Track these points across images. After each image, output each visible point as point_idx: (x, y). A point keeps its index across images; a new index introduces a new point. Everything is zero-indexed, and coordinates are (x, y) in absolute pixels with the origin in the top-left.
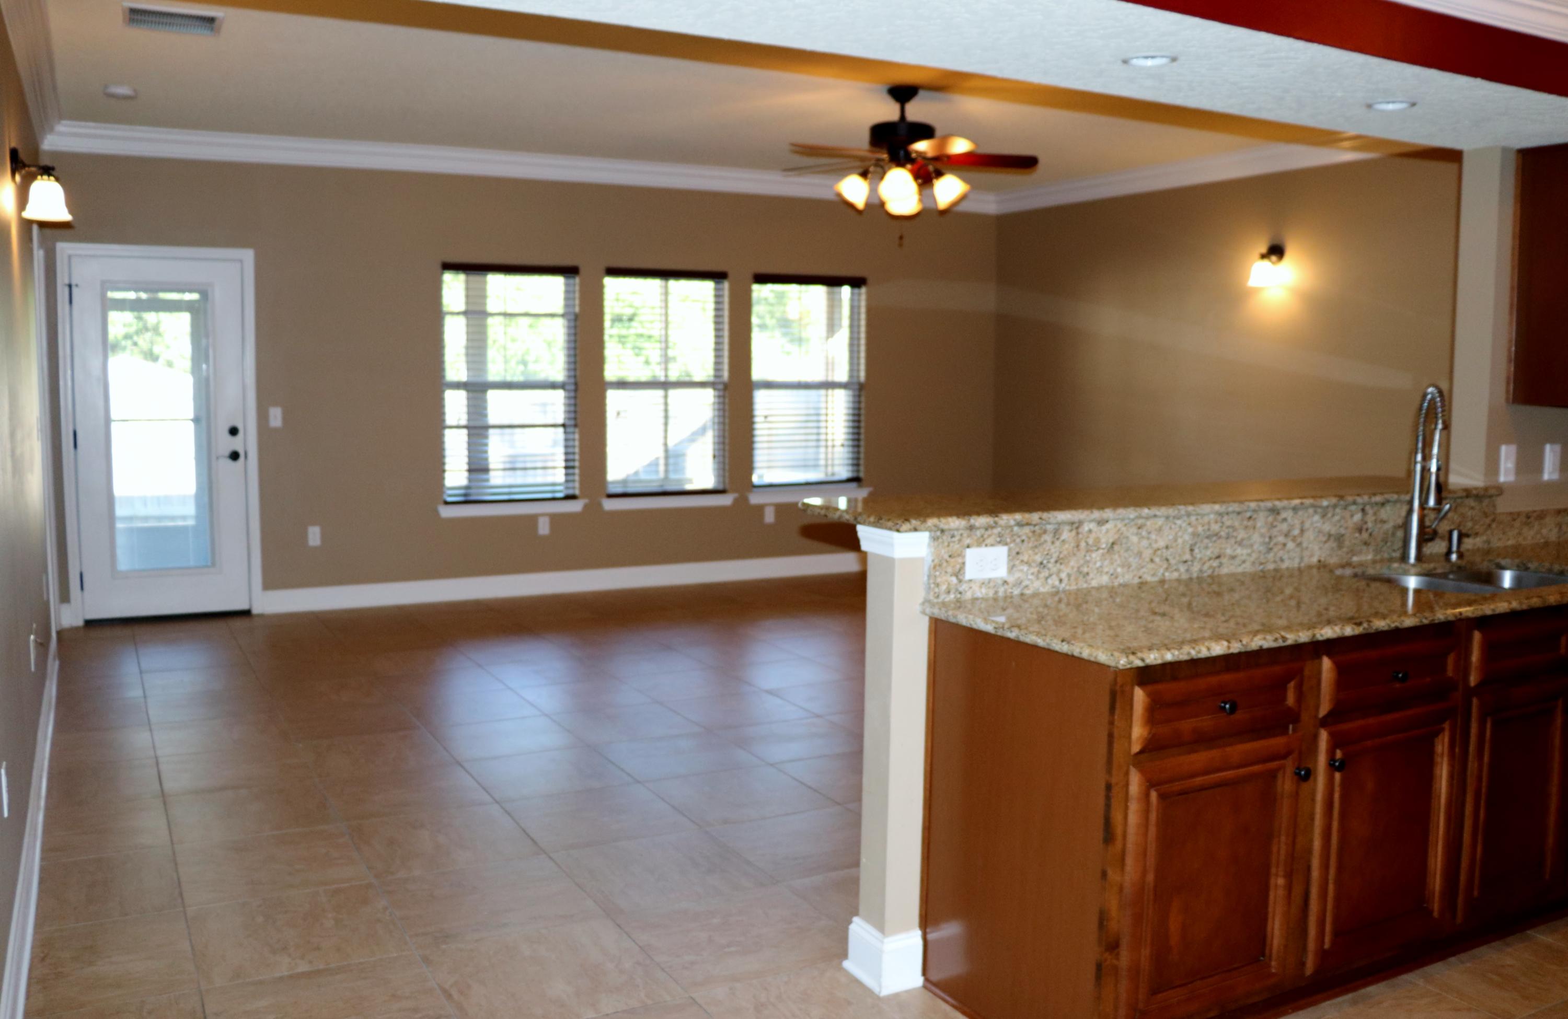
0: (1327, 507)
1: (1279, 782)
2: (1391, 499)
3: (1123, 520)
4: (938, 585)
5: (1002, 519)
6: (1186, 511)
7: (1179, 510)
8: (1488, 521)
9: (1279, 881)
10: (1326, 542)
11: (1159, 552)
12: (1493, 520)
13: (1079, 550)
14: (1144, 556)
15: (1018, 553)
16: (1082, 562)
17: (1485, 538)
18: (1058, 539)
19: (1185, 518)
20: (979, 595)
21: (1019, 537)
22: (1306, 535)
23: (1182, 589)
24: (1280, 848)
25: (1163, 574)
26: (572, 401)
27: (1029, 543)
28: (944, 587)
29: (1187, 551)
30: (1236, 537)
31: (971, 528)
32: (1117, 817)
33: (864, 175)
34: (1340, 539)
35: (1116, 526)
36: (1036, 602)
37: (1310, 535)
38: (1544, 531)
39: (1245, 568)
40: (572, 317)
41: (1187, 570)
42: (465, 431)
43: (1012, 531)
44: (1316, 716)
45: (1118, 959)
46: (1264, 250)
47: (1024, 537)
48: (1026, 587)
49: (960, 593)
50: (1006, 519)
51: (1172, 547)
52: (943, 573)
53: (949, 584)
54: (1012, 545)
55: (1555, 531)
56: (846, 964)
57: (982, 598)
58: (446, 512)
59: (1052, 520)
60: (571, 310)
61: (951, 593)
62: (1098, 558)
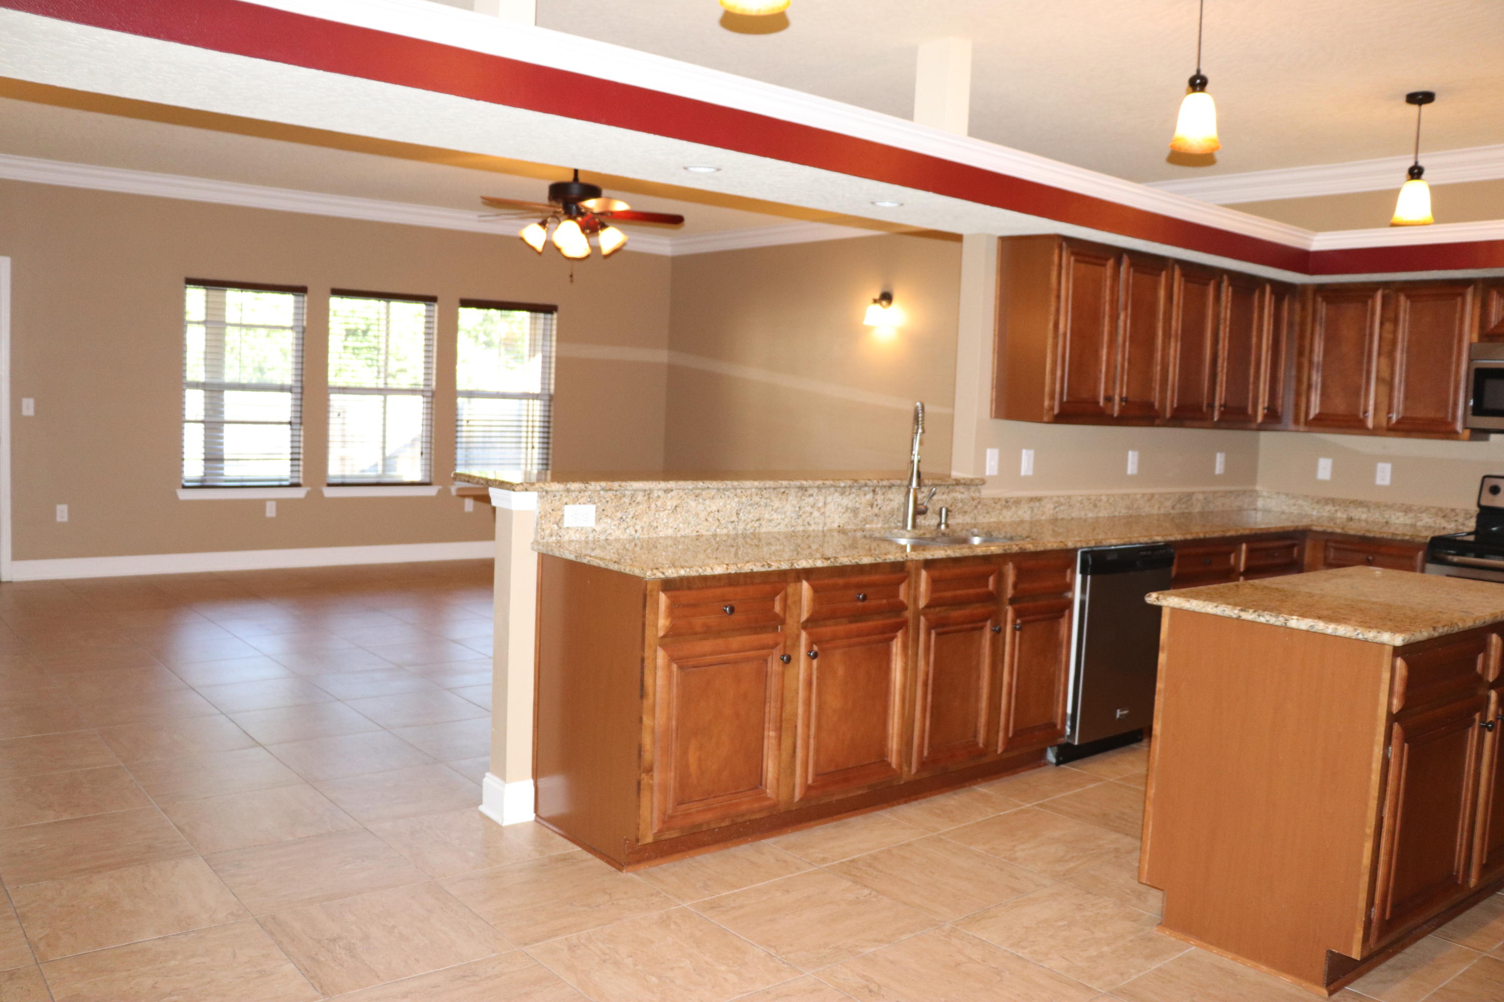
0: (845, 487)
1: (769, 665)
2: (895, 484)
3: (684, 490)
4: (543, 530)
5: (591, 485)
6: (732, 486)
7: (726, 484)
8: (975, 503)
9: (770, 734)
10: (844, 513)
11: (712, 514)
12: (979, 503)
13: (650, 510)
14: (700, 516)
15: (603, 510)
16: (652, 518)
17: (972, 515)
18: (634, 501)
19: (733, 490)
20: (574, 538)
21: (605, 498)
22: (828, 507)
23: (730, 541)
24: (771, 710)
25: (715, 530)
26: (299, 402)
27: (612, 503)
28: (548, 532)
29: (735, 514)
30: (772, 506)
31: (568, 491)
32: (649, 681)
33: (543, 224)
34: (855, 511)
35: (678, 494)
36: (618, 545)
37: (831, 507)
38: (1020, 513)
39: (780, 529)
40: (301, 330)
41: (734, 528)
42: (202, 426)
43: (599, 494)
44: (798, 622)
45: (652, 779)
46: (877, 296)
47: (608, 499)
48: (610, 534)
49: (560, 536)
50: (594, 486)
51: (722, 511)
52: (548, 522)
53: (552, 530)
54: (599, 504)
55: (1029, 512)
56: (482, 808)
57: (577, 541)
58: (184, 495)
59: (628, 488)
60: (300, 323)
61: (553, 536)
62: (665, 517)
